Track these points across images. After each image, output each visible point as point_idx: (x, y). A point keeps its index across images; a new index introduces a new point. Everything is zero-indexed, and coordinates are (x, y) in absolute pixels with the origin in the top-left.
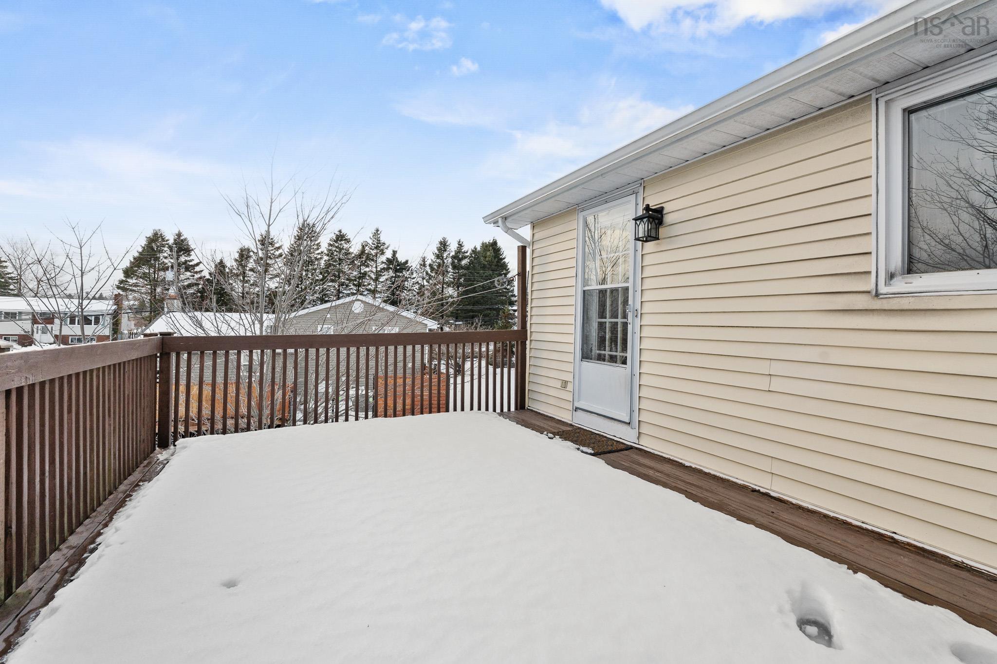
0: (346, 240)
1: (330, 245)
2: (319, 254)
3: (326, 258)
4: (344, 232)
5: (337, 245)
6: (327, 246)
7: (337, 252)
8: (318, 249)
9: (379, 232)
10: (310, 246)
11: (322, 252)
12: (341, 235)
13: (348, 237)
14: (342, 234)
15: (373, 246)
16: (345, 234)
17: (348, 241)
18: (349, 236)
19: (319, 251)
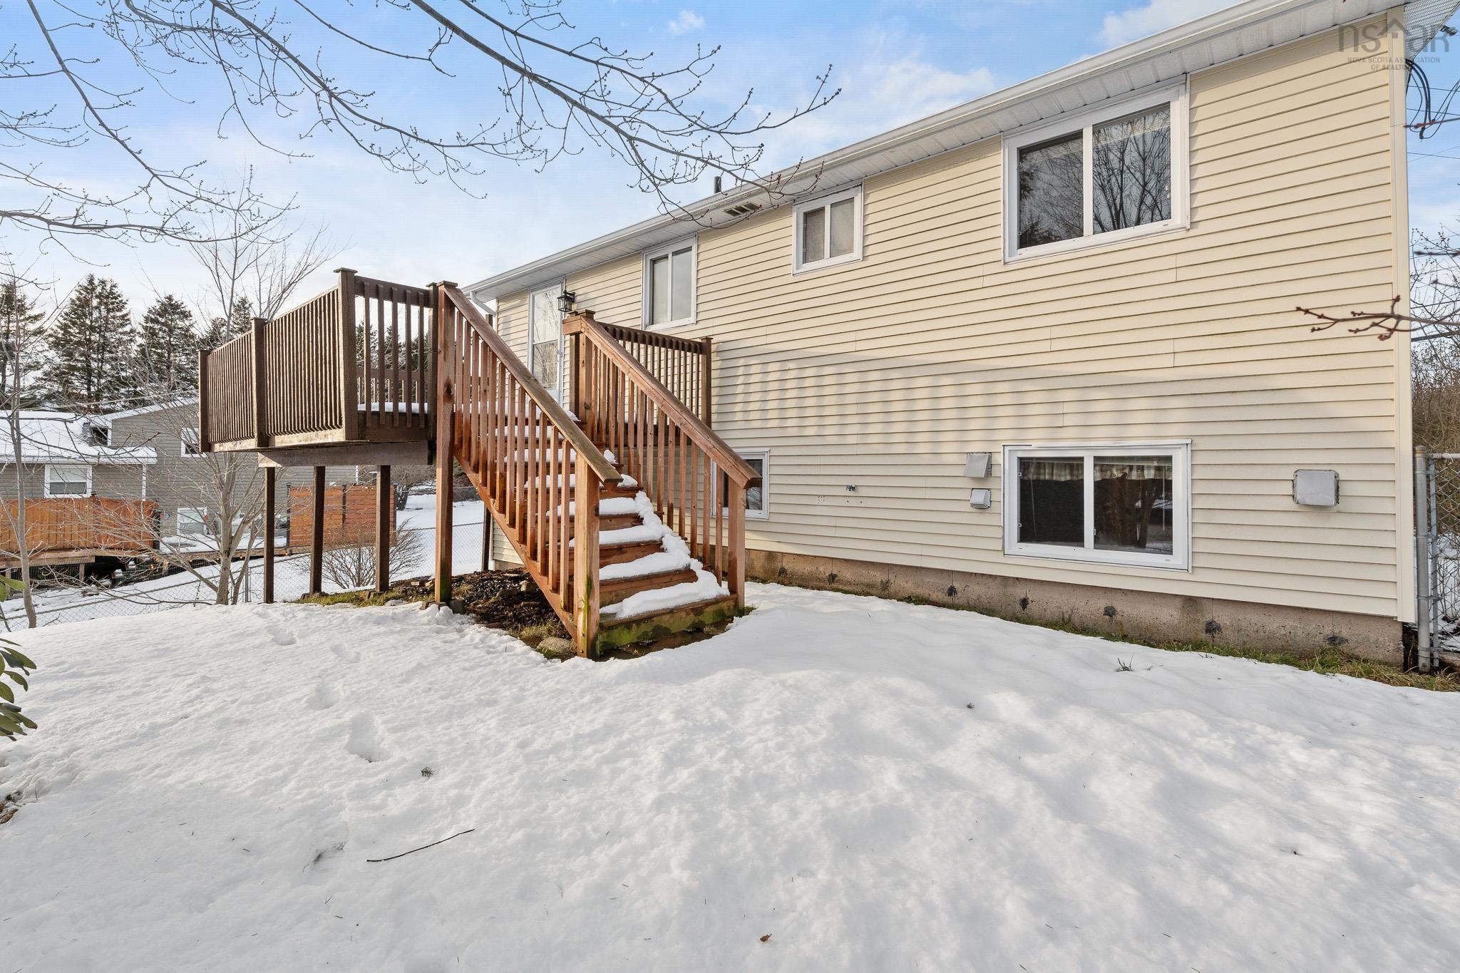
0: (183, 313)
1: (147, 319)
2: (125, 333)
3: (140, 340)
4: (176, 299)
5: (163, 320)
6: (142, 320)
7: (165, 331)
8: (122, 325)
9: (247, 305)
10: (107, 320)
11: (132, 331)
12: (172, 305)
13: (187, 309)
14: (173, 302)
15: (236, 326)
16: (179, 303)
17: (186, 315)
18: (189, 306)
19: (127, 328)
